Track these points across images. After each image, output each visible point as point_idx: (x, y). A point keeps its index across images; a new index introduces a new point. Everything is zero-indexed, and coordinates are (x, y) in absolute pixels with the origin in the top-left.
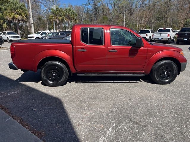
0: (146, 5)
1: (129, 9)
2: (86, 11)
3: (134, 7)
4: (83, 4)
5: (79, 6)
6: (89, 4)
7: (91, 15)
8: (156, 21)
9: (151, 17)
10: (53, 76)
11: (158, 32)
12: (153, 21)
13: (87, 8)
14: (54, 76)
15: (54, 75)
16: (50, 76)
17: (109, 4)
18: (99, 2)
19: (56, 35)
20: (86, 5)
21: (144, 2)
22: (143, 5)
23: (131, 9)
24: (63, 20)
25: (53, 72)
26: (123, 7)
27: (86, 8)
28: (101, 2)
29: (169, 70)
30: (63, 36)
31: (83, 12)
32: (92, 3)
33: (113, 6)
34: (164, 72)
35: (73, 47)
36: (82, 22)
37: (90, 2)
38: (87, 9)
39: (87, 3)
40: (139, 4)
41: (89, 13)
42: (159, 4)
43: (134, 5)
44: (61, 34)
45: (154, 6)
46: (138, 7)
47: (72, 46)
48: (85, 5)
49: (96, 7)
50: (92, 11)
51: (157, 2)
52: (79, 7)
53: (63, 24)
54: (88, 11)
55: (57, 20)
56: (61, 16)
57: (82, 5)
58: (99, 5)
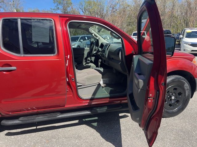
0: (116, 10)
1: (100, 14)
3: (105, 12)
4: (51, 9)
6: (58, 8)
8: (127, 25)
9: (123, 21)
11: (133, 36)
12: (125, 26)
17: (79, 9)
18: (69, 7)
20: (55, 10)
21: (115, 7)
22: (114, 10)
23: (102, 14)
26: (94, 12)
28: (71, 7)
29: (178, 92)
32: (60, 7)
33: (84, 11)
34: (171, 97)
37: (59, 6)
39: (56, 8)
40: (110, 9)
42: (129, 9)
43: (105, 10)
45: (124, 11)
46: (109, 12)
48: (53, 9)
49: (66, 11)
51: (126, 8)
58: (69, 9)
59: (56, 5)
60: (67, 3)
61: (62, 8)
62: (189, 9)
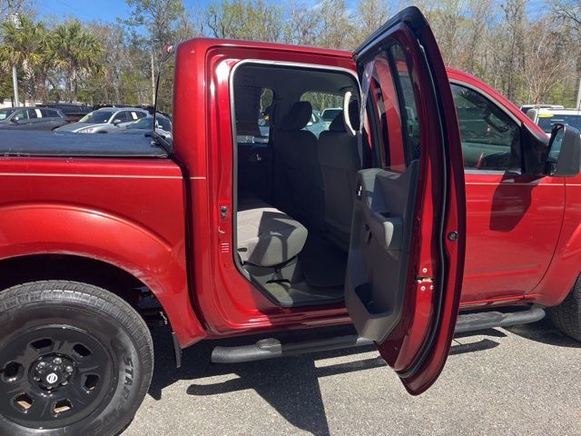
2: (128, 44)
4: (118, 19)
5: (103, 24)
6: (141, 20)
7: (146, 57)
10: (43, 386)
13: (134, 35)
14: (57, 388)
15: (52, 378)
16: (26, 388)
18: (175, 19)
19: (25, 117)
20: (131, 25)
24: (48, 63)
25: (49, 357)
27: (129, 32)
28: (179, 19)
30: (53, 122)
31: (121, 46)
32: (148, 16)
35: (188, 184)
36: (116, 79)
37: (142, 14)
38: (132, 38)
39: (134, 17)
41: (141, 52)
44: (44, 115)
47: (186, 173)
48: (126, 22)
49: (165, 32)
50: (149, 43)
52: (106, 29)
53: (47, 82)
54: (135, 43)
55: (25, 62)
56: (40, 51)
57: (117, 23)
58: (173, 26)
59: (134, 9)
60: (168, 7)
61: (152, 21)
62: (518, 49)
